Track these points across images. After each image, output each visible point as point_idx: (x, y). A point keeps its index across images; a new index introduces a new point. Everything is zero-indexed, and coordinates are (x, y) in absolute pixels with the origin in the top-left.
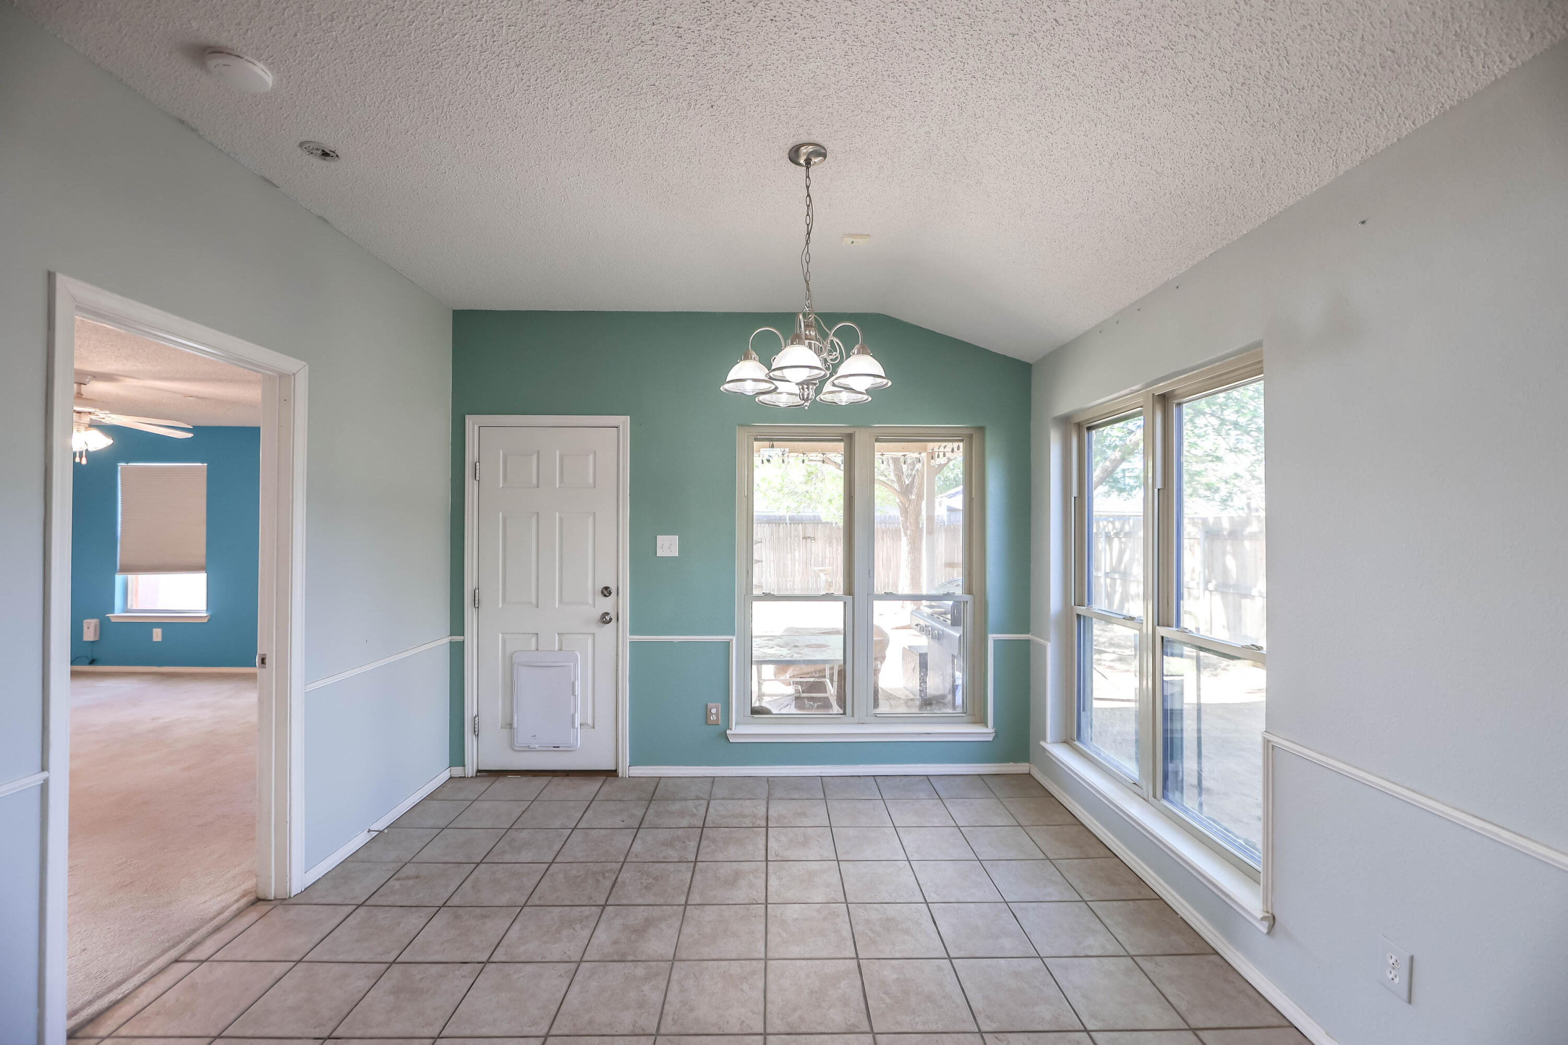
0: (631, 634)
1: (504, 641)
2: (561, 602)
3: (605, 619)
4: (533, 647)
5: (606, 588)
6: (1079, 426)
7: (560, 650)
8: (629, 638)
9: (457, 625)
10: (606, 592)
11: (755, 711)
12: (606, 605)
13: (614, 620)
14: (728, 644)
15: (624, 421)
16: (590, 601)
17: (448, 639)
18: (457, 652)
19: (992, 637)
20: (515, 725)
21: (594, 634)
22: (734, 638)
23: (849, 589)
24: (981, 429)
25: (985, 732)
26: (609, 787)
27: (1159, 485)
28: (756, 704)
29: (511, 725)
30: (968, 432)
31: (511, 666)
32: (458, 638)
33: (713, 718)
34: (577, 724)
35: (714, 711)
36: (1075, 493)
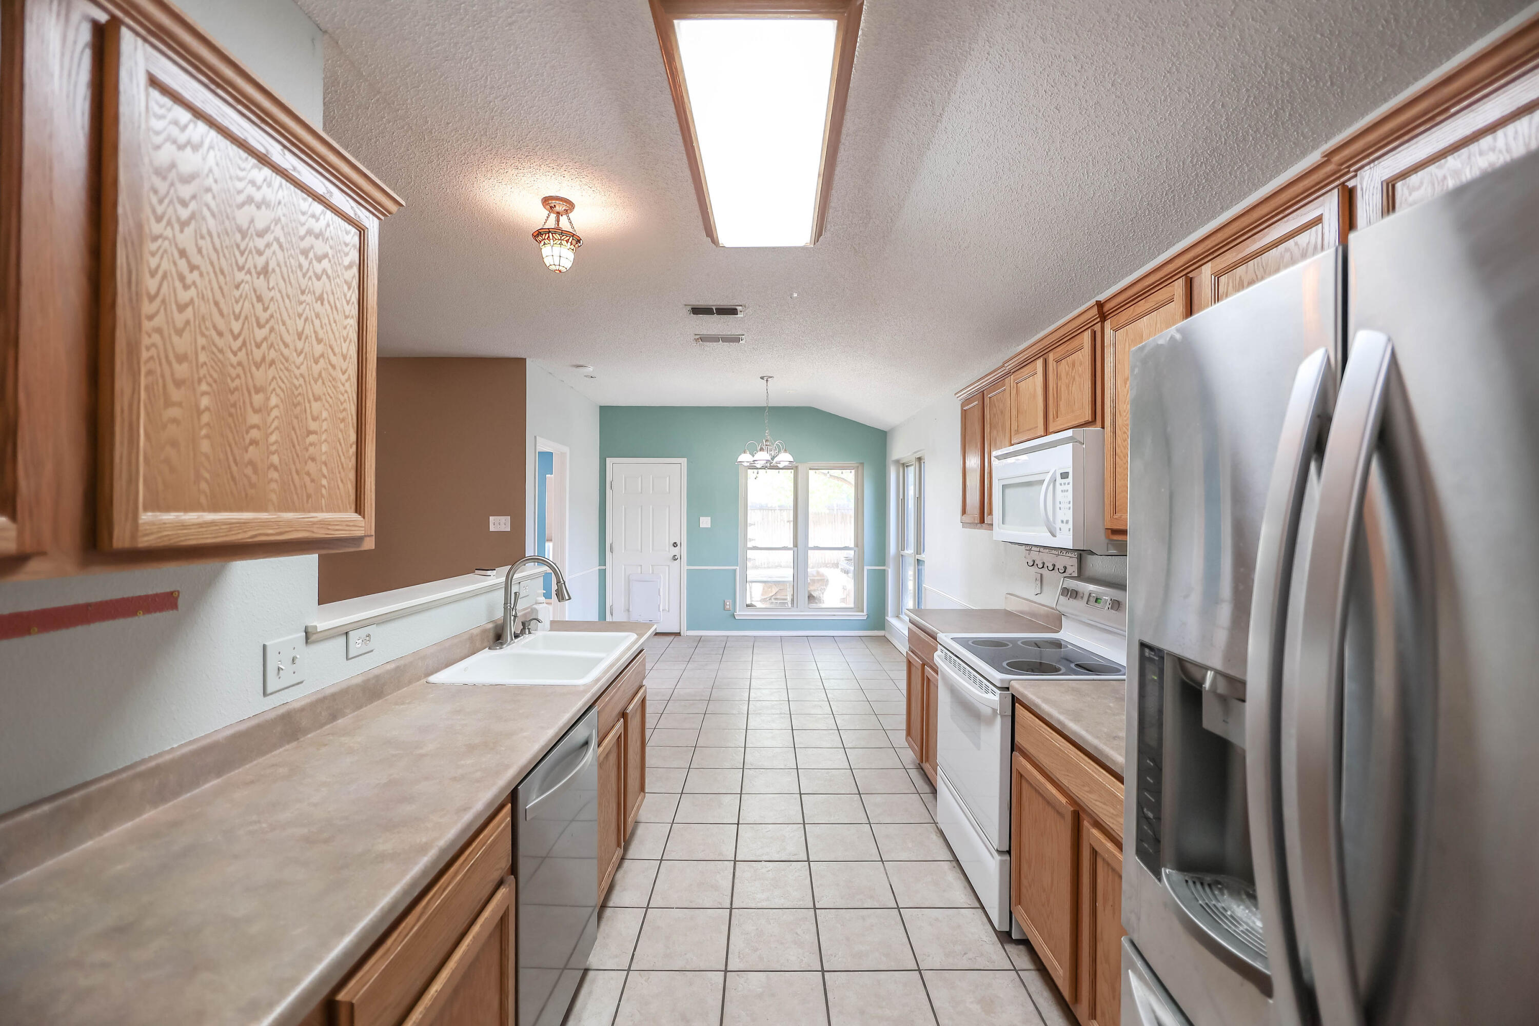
0: (687, 565)
1: (625, 569)
2: (653, 549)
3: (674, 558)
4: (639, 572)
5: (675, 543)
6: (903, 464)
7: (653, 573)
8: (686, 567)
9: (603, 561)
10: (675, 545)
11: (747, 606)
12: (675, 551)
13: (679, 559)
14: (735, 570)
15: (684, 461)
16: (667, 549)
17: (598, 568)
18: (602, 574)
19: (866, 568)
20: (631, 610)
21: (669, 566)
22: (738, 568)
23: (796, 545)
24: (862, 464)
25: (863, 615)
26: (677, 638)
27: (917, 496)
28: (748, 602)
29: (628, 610)
30: (856, 465)
31: (628, 581)
32: (603, 567)
33: (728, 607)
34: (661, 610)
35: (728, 603)
36: (901, 497)
